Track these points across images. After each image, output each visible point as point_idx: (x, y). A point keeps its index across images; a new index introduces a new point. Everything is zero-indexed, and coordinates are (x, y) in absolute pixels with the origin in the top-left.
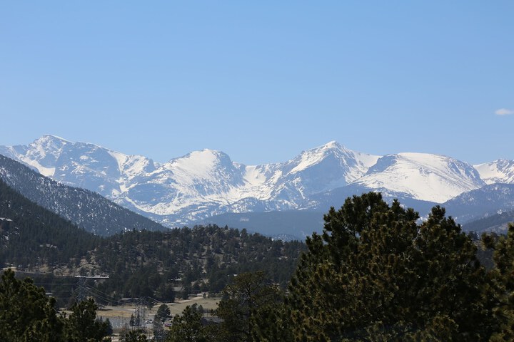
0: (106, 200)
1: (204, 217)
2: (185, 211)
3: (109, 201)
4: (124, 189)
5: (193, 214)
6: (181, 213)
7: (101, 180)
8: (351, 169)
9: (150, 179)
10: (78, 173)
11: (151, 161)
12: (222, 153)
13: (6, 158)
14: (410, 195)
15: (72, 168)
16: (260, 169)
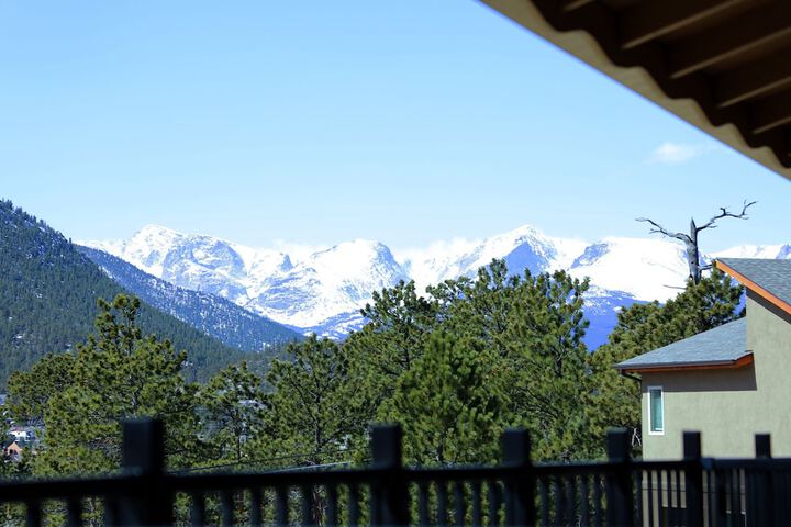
0: (237, 307)
1: (357, 328)
2: (333, 322)
3: (241, 308)
4: (252, 293)
5: (345, 325)
6: (328, 324)
7: (222, 283)
8: (551, 261)
9: (286, 281)
10: (192, 274)
11: (287, 257)
12: (380, 244)
13: (107, 254)
14: (629, 295)
15: (184, 269)
16: (430, 265)
